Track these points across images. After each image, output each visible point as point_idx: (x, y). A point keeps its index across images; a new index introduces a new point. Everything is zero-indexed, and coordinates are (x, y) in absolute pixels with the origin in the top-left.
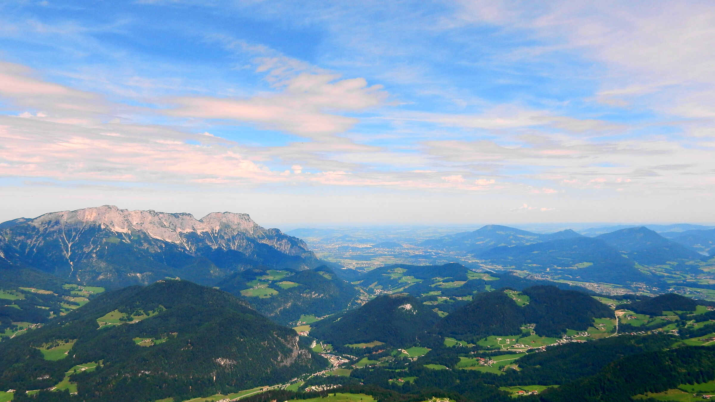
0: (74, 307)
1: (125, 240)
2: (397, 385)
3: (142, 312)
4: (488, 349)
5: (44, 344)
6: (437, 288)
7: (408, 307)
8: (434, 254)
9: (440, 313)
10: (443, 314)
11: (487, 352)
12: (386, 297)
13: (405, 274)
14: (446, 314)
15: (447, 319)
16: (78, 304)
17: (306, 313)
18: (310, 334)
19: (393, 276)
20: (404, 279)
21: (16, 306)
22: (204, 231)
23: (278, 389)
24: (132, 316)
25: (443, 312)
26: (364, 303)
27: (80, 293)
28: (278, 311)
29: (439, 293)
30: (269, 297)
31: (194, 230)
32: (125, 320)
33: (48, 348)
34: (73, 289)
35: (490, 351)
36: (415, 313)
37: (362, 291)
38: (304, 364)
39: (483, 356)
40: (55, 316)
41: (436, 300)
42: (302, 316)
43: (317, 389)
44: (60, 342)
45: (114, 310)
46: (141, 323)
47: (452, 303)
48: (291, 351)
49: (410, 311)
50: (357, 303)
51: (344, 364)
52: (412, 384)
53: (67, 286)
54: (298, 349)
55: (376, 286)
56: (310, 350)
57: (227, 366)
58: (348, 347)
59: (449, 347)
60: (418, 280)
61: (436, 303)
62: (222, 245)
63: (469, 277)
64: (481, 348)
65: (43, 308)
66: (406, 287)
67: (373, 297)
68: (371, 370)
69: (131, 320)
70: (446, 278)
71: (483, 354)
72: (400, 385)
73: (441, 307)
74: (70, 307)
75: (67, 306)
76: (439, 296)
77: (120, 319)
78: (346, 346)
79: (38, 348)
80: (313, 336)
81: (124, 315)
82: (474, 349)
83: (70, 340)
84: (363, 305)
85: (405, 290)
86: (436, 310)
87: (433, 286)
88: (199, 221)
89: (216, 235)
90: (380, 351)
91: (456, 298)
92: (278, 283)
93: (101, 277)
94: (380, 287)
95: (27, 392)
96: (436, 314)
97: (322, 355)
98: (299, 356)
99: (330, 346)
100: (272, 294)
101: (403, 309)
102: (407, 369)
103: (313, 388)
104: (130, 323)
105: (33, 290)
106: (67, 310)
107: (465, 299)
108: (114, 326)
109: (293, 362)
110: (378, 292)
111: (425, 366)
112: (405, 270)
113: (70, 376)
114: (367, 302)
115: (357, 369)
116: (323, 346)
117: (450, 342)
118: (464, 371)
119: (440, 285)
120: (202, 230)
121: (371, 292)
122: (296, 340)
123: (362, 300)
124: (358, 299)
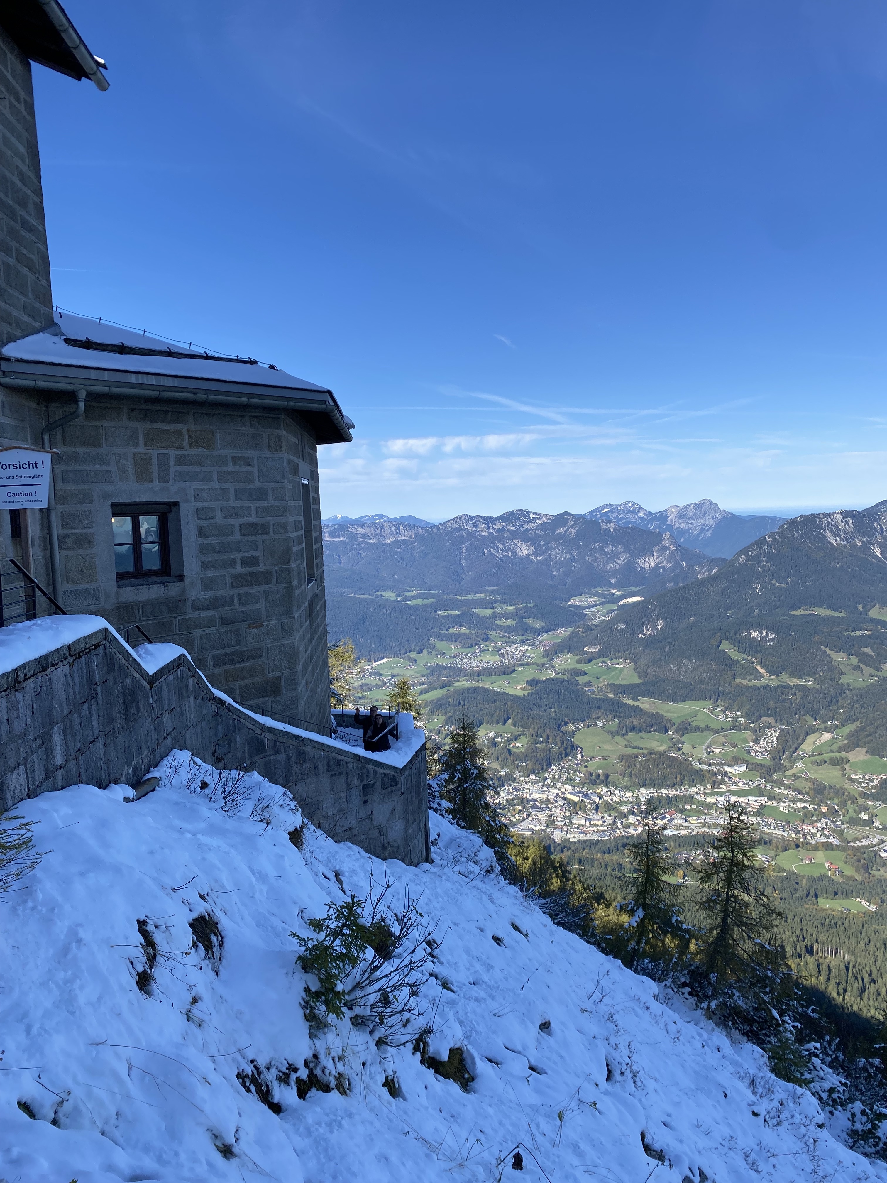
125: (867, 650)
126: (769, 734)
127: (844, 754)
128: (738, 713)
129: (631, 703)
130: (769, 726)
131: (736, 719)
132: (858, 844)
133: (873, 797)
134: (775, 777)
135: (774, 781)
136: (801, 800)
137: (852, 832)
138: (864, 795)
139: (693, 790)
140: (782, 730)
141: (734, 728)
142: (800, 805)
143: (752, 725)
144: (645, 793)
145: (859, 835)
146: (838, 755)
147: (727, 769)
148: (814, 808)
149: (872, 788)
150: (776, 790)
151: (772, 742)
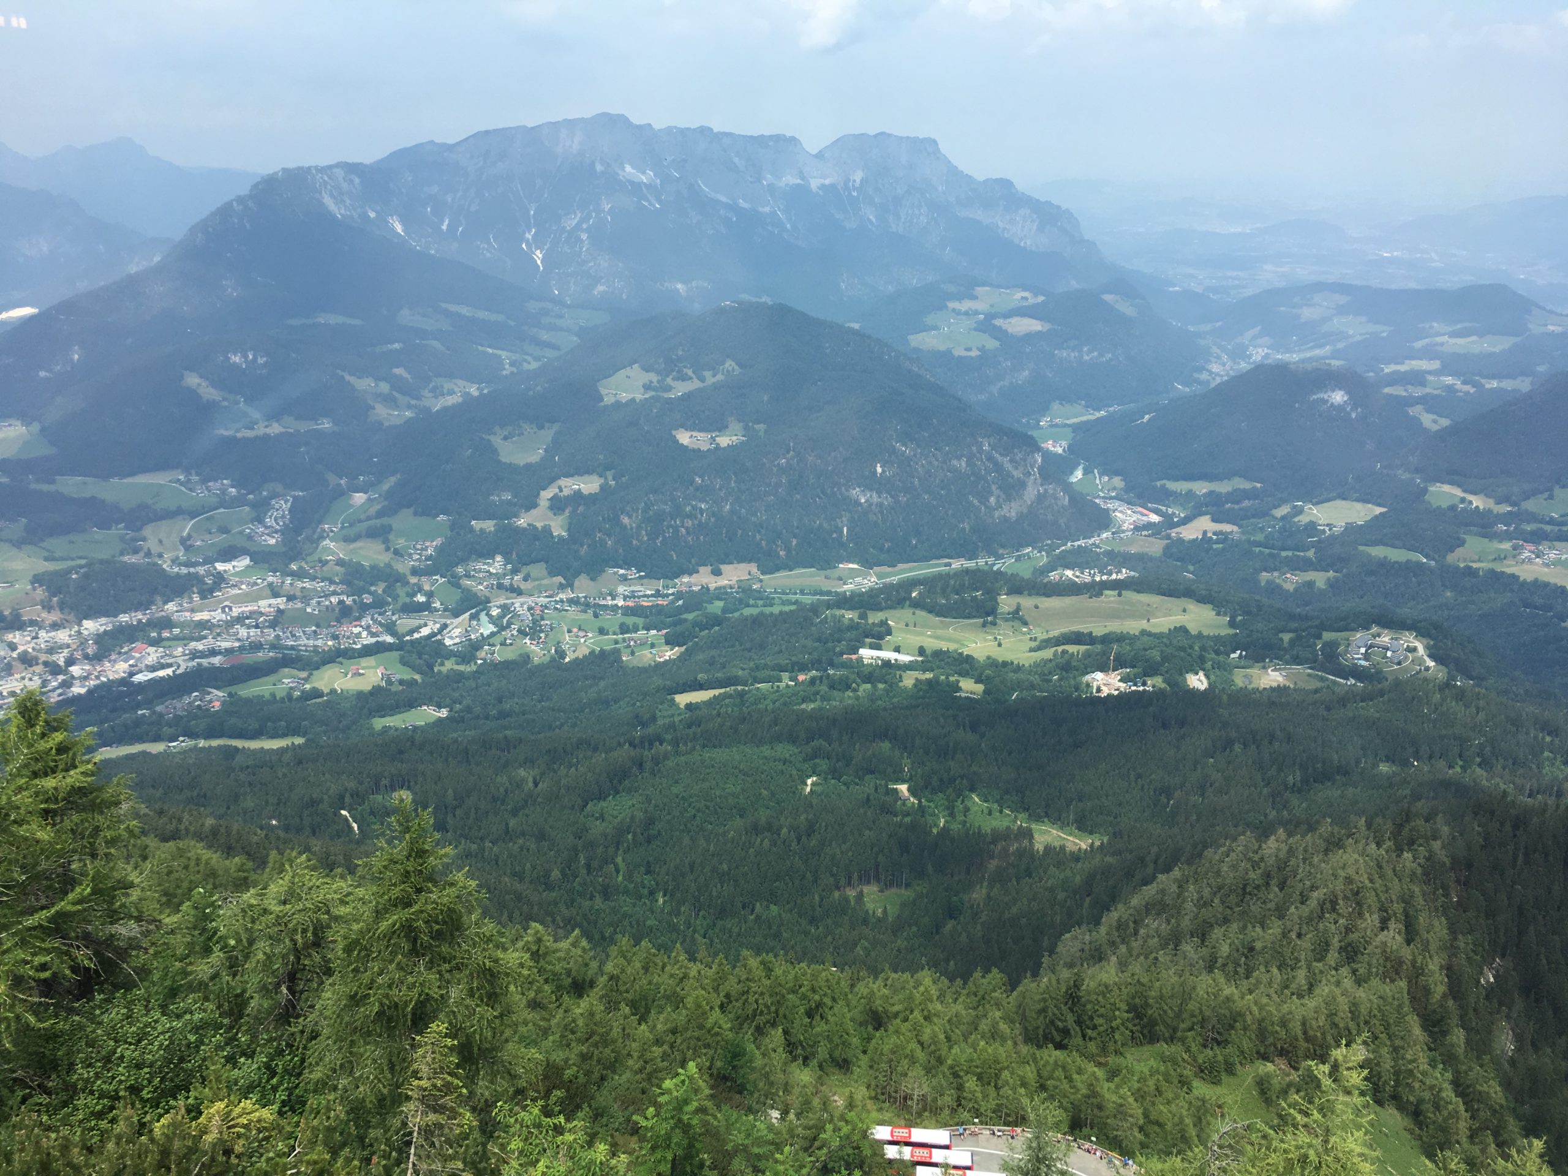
0: (551, 353)
1: (647, 200)
2: (1279, 587)
3: (690, 372)
4: (1552, 521)
5: (497, 428)
6: (1429, 353)
7: (1338, 397)
8: (1436, 258)
9: (1427, 420)
10: (1435, 421)
11: (1548, 528)
12: (1281, 369)
13: (1342, 310)
14: (1445, 422)
15: (1443, 435)
16: (557, 348)
17: (1067, 397)
18: (1071, 449)
19: (1307, 314)
20: (1338, 323)
21: (435, 344)
22: (827, 182)
23: (986, 568)
24: (669, 380)
25: (1435, 417)
26: (1218, 380)
27: (559, 323)
28: (995, 389)
29: (1436, 365)
30: (974, 353)
31: (803, 178)
32: (655, 389)
33: (504, 439)
34: (546, 313)
35: (1556, 528)
36: (1354, 415)
37: (1215, 349)
38: (1050, 517)
39: (1537, 538)
40: (514, 370)
41: (1423, 383)
42: (1056, 406)
43: (1077, 577)
44: (527, 426)
45: (631, 364)
46: (687, 397)
47: (1467, 393)
48: (1023, 485)
49: (1340, 408)
50: (1198, 381)
51: (1149, 526)
52: (1319, 589)
53: (533, 307)
54: (1039, 481)
55: (1254, 338)
56: (1068, 488)
57: (873, 507)
58: (1163, 486)
59: (1439, 507)
60: (1378, 328)
61: (1418, 392)
62: (869, 219)
63: (1530, 326)
64: (1533, 518)
65: (490, 351)
66: (1340, 345)
67: (1244, 366)
68: (1215, 546)
69: (669, 389)
70: (1459, 326)
71: (1533, 533)
72: (1289, 587)
73: (1431, 403)
74: (542, 354)
75: (535, 350)
76: (1430, 373)
77: (647, 387)
78: (1158, 484)
79: (488, 437)
80: (1075, 454)
81: (653, 377)
82: (1506, 519)
83: (547, 425)
84: (1213, 385)
85: (1335, 355)
86: (1415, 411)
87: (1419, 344)
88: (816, 156)
89: (855, 194)
90: (1246, 503)
91: (1483, 381)
92: (998, 322)
93: (601, 288)
94: (1267, 340)
95: (473, 522)
96: (1416, 421)
97: (1097, 501)
98: (1041, 498)
99: (1118, 482)
100: (984, 346)
101: (1325, 402)
102: (1311, 553)
103: (1069, 573)
104: (666, 395)
106: (537, 358)
107: (1508, 384)
108: (633, 400)
109: (1025, 511)
110: (1259, 354)
111: (1361, 548)
112: (1341, 299)
113: (551, 499)
114: (1226, 378)
115: (1181, 541)
116: (1101, 481)
117: (1444, 493)
118: (1470, 572)
119: (1442, 344)
120: (822, 181)
121: (1239, 353)
122: (1036, 461)
123: (1211, 373)
124: (1201, 369)
125: (398, 371)
126: (277, 506)
127: (385, 521)
128: (225, 482)
129: (45, 487)
130: (275, 495)
131: (224, 491)
132: (416, 636)
133: (428, 572)
134: (294, 567)
135: (293, 574)
136: (334, 593)
137: (404, 623)
138: (415, 572)
139: (171, 607)
140: (295, 498)
141: (222, 504)
142: (334, 600)
143: (251, 496)
144: (90, 626)
145: (417, 623)
146: (377, 522)
147: (220, 566)
148: (354, 600)
149: (426, 560)
150: (299, 584)
151: (283, 517)
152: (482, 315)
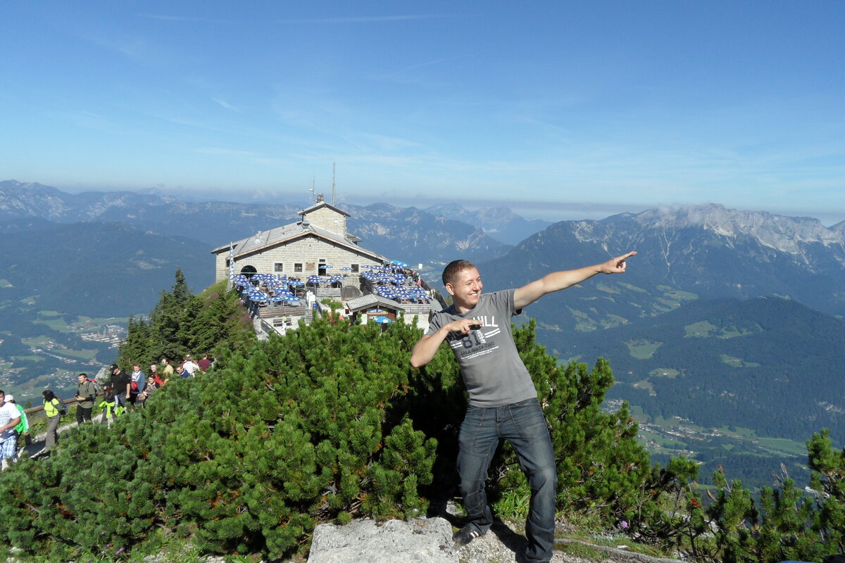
0: (665, 310)
1: (728, 244)
3: (735, 328)
5: (631, 340)
16: (670, 308)
21: (612, 300)
22: (834, 242)
24: (723, 331)
27: (672, 296)
31: (819, 239)
32: (714, 334)
33: (634, 346)
34: (667, 291)
40: (646, 315)
44: (646, 342)
45: (704, 321)
46: (732, 340)
53: (661, 287)
65: (636, 306)
69: (722, 334)
74: (661, 309)
75: (658, 307)
77: (710, 332)
79: (626, 344)
81: (714, 328)
83: (656, 343)
88: (828, 229)
93: (697, 283)
104: (720, 338)
105: (629, 286)
106: (658, 311)
108: (701, 338)
113: (651, 378)
120: (831, 242)
125: (592, 309)
152: (636, 289)
